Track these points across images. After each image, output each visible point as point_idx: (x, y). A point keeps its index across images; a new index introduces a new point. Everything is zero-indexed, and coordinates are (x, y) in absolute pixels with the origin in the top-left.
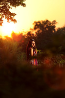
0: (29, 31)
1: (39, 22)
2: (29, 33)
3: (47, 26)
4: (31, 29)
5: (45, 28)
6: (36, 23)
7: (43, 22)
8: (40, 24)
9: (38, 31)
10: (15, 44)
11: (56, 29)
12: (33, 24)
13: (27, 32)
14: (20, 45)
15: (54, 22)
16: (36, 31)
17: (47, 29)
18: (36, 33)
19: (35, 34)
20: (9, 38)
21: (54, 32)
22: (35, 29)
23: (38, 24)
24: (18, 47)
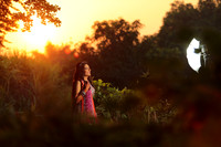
0: (84, 41)
1: (105, 23)
2: (84, 47)
3: (121, 31)
4: (88, 38)
5: (118, 37)
6: (99, 25)
7: (114, 23)
8: (108, 27)
9: (104, 42)
10: (55, 69)
11: (140, 38)
12: (93, 27)
13: (80, 44)
14: (65, 71)
15: (137, 23)
16: (99, 41)
17: (122, 39)
18: (99, 46)
19: (96, 48)
20: (42, 56)
21: (134, 43)
22: (96, 37)
23: (104, 27)
24: (61, 74)
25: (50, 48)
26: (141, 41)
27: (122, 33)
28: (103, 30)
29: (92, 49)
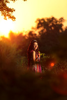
0: (31, 30)
1: (43, 20)
2: (30, 33)
3: (53, 24)
4: (33, 28)
5: (51, 27)
6: (39, 20)
7: (48, 19)
8: (44, 22)
9: (42, 31)
10: (14, 46)
11: (64, 27)
12: (36, 22)
13: (28, 32)
14: (19, 47)
15: (62, 19)
16: (40, 30)
17: (53, 28)
18: (39, 32)
19: (38, 34)
20: (7, 39)
21: (61, 31)
22: (38, 27)
23: (42, 21)
24: (17, 49)
25: (12, 34)
26: (64, 30)
27: (53, 25)
28: (42, 23)
29: (35, 34)
